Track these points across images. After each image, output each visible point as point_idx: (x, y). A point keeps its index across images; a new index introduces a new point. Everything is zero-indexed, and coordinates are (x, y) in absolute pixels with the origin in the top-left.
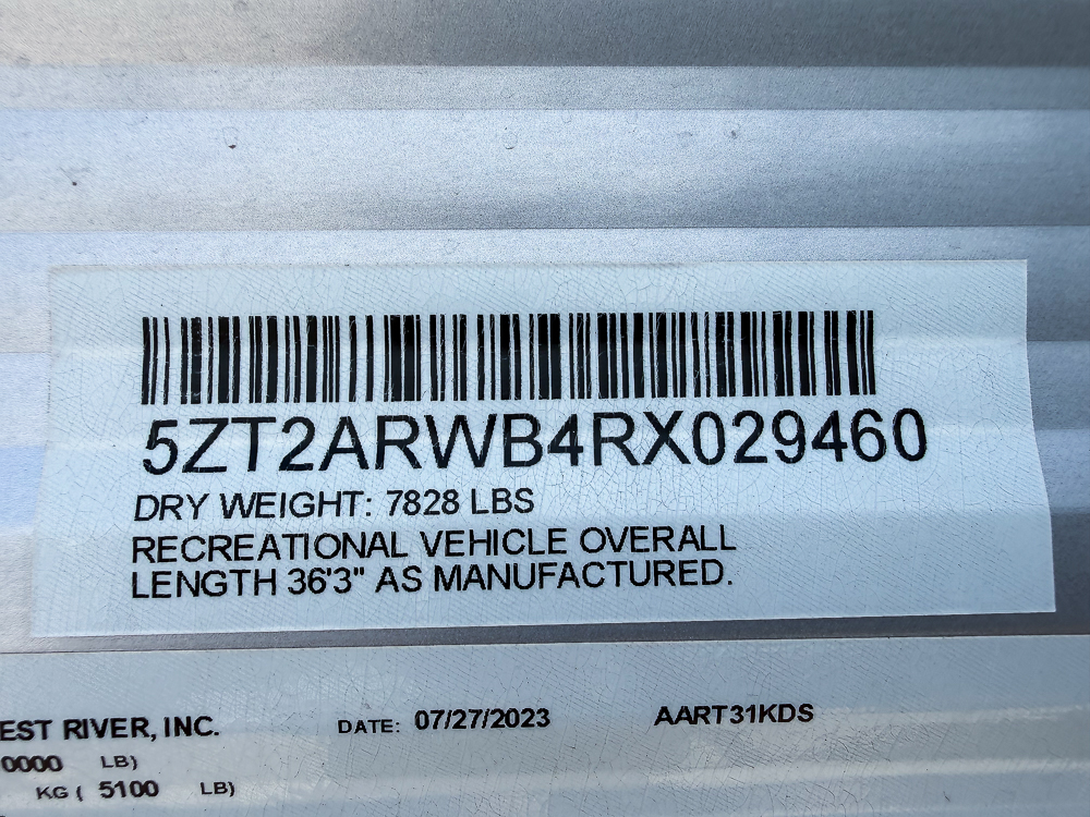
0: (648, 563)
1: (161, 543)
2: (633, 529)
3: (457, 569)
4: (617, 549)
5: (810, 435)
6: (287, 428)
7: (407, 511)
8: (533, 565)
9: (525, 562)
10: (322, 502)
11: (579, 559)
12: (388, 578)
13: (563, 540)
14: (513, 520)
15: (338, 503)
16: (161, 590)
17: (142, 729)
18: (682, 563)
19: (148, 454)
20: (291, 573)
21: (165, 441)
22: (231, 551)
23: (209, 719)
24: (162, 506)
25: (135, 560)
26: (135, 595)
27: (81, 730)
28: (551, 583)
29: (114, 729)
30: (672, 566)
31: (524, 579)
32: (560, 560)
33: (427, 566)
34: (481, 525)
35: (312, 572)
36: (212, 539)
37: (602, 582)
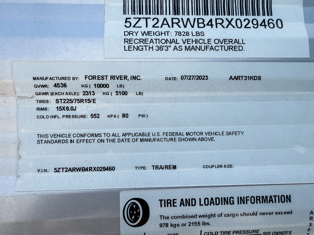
0: (228, 46)
1: (130, 40)
2: (225, 39)
3: (189, 46)
4: (222, 43)
5: (259, 24)
6: (153, 20)
7: (179, 35)
8: (205, 46)
9: (203, 45)
10: (162, 33)
11: (214, 45)
12: (176, 48)
13: (210, 41)
14: (200, 37)
15: (165, 33)
16: (130, 49)
17: (126, 78)
18: (235, 46)
19: (125, 24)
20: (156, 46)
21: (129, 22)
22: (144, 42)
23: (140, 76)
24: (129, 33)
25: (125, 43)
26: (125, 50)
27: (114, 78)
28: (208, 50)
29: (120, 78)
30: (233, 47)
31: (203, 49)
32: (210, 45)
33: (183, 46)
34: (194, 38)
35: (160, 46)
36: (140, 39)
37: (219, 49)
